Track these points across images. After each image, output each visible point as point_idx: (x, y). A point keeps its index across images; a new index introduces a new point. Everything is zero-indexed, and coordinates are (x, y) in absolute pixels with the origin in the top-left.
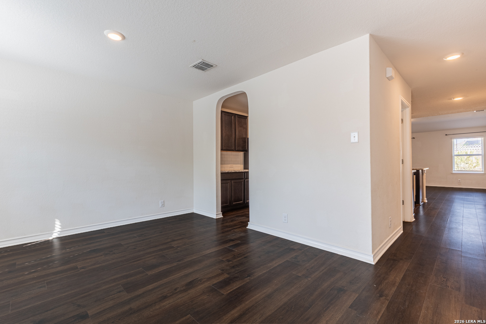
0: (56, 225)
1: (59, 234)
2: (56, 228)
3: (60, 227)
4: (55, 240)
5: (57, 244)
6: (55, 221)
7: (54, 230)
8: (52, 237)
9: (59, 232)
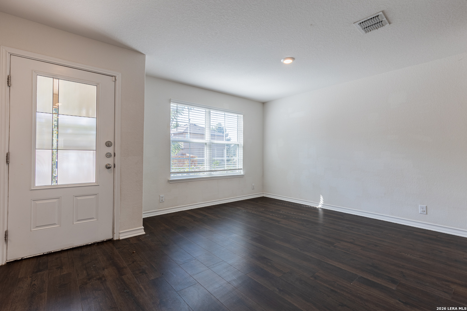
0: (321, 200)
1: (322, 206)
2: (321, 202)
3: (323, 201)
4: (320, 210)
5: (321, 212)
6: (320, 196)
7: (319, 202)
8: (318, 206)
9: (322, 204)
